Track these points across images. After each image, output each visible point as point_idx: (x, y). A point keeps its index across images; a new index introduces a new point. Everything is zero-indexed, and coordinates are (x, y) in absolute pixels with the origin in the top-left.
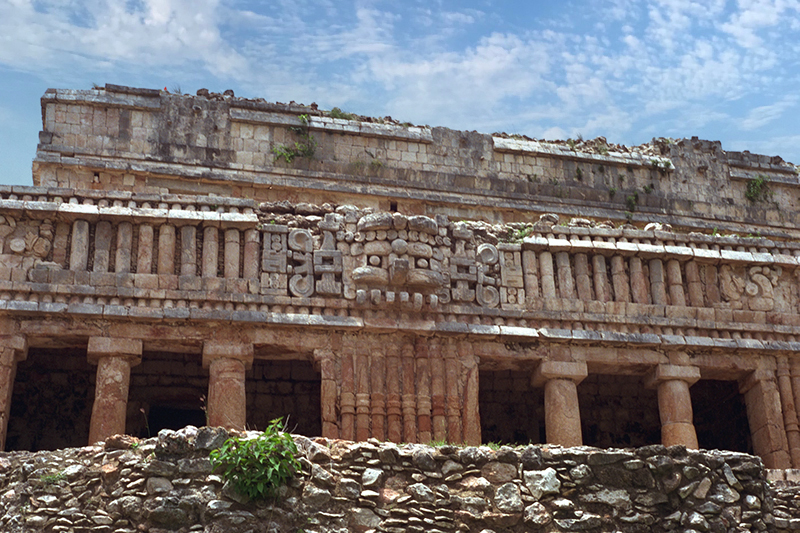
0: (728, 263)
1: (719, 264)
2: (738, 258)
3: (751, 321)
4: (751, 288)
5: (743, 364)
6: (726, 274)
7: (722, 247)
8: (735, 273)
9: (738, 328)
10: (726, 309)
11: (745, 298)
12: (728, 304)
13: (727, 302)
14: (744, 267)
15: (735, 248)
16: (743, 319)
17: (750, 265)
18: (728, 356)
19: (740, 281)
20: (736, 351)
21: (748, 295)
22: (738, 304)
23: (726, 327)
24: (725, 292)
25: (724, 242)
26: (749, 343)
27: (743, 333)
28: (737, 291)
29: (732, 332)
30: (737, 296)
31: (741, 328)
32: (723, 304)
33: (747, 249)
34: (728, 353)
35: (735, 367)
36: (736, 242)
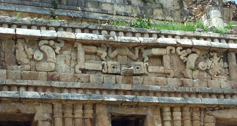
0: (23, 38)
1: (15, 38)
2: (29, 34)
3: (36, 78)
4: (38, 55)
5: (25, 109)
6: (20, 46)
7: (19, 26)
8: (28, 44)
9: (22, 84)
10: (16, 70)
11: (33, 63)
12: (19, 67)
13: (19, 65)
14: (35, 41)
15: (29, 27)
16: (29, 77)
17: (40, 39)
18: (14, 104)
19: (30, 50)
20: (20, 100)
21: (35, 60)
22: (27, 67)
23: (14, 83)
24: (18, 59)
25: (20, 22)
26: (30, 94)
27: (27, 88)
28: (28, 58)
29: (19, 87)
30: (27, 61)
31: (26, 84)
32: (15, 67)
33: (39, 28)
34: (14, 102)
35: (19, 112)
36: (30, 23)
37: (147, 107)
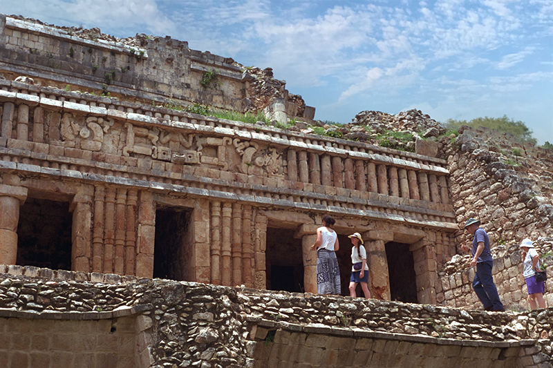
0: (71, 112)
1: (62, 111)
2: (77, 109)
3: (79, 156)
4: (85, 132)
5: (65, 188)
6: (67, 120)
7: (68, 99)
8: (75, 119)
9: (65, 161)
10: (59, 146)
11: (78, 140)
12: (63, 143)
13: (63, 141)
14: (82, 117)
15: (78, 101)
16: (73, 155)
17: (89, 115)
18: (54, 181)
19: (76, 126)
20: (61, 178)
21: (81, 137)
22: (72, 144)
23: (56, 159)
24: (63, 134)
25: (69, 95)
26: (72, 173)
27: (69, 166)
28: (73, 134)
29: (60, 164)
30: (72, 137)
31: (68, 162)
32: (58, 142)
33: (88, 103)
34: (54, 179)
35: (58, 190)
36: (79, 97)
37: (196, 199)
